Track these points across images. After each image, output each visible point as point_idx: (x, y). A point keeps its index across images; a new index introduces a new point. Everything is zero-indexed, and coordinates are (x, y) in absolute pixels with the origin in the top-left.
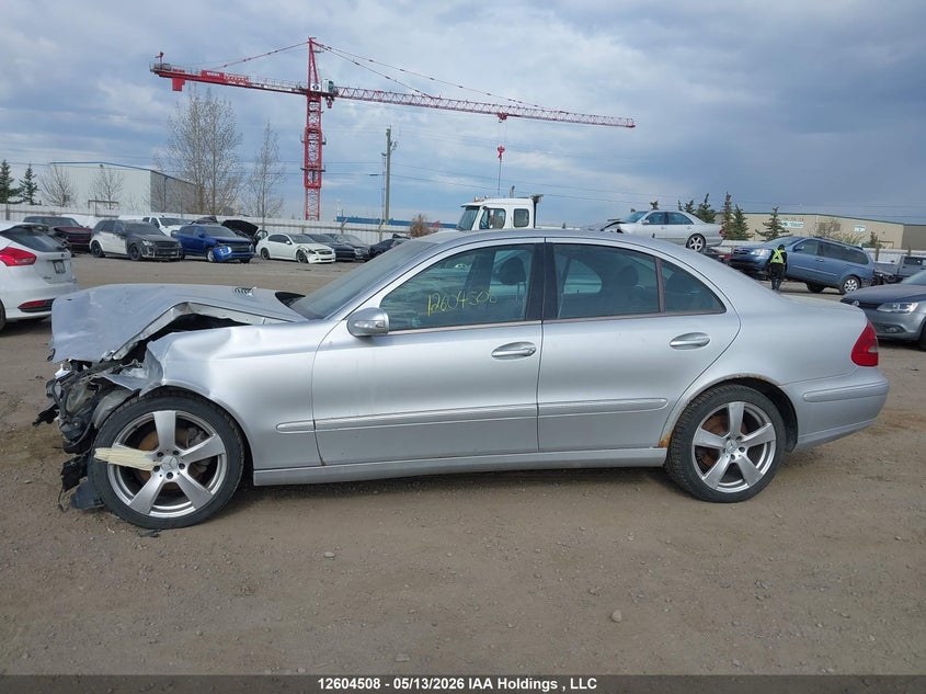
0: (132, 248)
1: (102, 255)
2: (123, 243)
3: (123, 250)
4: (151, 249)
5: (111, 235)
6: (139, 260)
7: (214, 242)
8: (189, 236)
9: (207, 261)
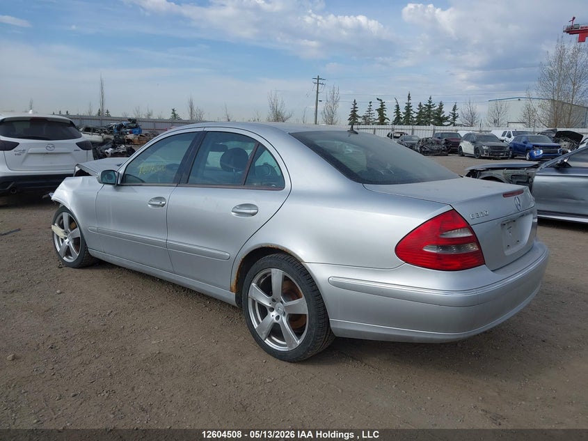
0: (476, 150)
1: (463, 155)
2: (473, 147)
3: (472, 152)
4: (487, 151)
5: (468, 142)
6: (479, 158)
7: (531, 146)
8: (518, 143)
9: (525, 159)
